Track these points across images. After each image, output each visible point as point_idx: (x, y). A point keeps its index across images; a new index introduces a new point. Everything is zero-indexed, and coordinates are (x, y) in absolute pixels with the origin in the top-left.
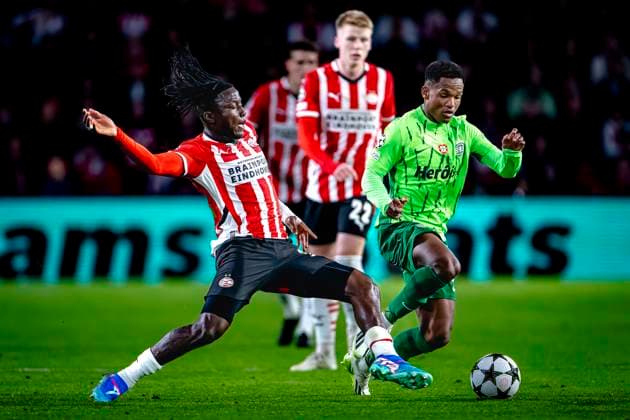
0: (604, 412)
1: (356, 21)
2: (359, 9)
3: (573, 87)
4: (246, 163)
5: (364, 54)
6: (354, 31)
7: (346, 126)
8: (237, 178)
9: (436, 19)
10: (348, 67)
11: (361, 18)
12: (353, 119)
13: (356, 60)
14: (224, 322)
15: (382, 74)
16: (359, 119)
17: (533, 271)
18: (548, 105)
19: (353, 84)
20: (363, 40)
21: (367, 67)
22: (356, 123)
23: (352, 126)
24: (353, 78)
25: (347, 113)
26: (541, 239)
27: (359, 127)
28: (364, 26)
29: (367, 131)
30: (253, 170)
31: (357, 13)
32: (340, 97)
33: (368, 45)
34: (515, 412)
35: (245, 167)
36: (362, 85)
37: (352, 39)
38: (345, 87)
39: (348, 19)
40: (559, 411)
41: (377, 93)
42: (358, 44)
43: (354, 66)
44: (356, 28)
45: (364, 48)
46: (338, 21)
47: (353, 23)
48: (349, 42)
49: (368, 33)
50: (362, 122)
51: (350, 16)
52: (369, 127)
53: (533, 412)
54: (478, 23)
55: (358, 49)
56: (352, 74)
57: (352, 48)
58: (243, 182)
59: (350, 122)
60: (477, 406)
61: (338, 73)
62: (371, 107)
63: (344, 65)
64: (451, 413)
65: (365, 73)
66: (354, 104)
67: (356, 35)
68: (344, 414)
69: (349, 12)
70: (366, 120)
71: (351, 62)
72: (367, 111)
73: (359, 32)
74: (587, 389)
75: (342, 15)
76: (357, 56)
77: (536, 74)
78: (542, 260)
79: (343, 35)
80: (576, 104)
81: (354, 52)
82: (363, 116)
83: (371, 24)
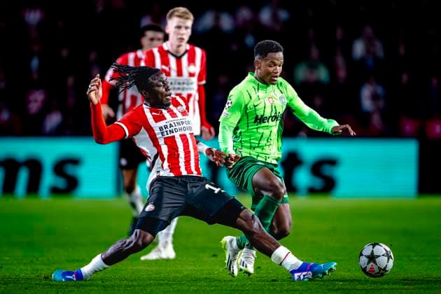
0: (361, 290)
1: (182, 15)
2: (183, 6)
3: (340, 61)
4: (172, 123)
5: (186, 38)
6: (179, 22)
7: (174, 89)
8: (165, 133)
9: (245, 13)
10: (175, 47)
11: (185, 13)
12: (179, 84)
13: (181, 42)
14: (149, 236)
15: (199, 52)
16: (184, 83)
17: (312, 191)
18: (323, 74)
19: (179, 59)
20: (187, 28)
21: (188, 47)
22: (181, 86)
23: (179, 89)
24: (179, 55)
25: (175, 80)
26: (318, 168)
27: (183, 89)
28: (187, 18)
29: (189, 92)
30: (177, 127)
31: (182, 9)
32: (170, 69)
33: (189, 31)
34: (298, 290)
35: (171, 126)
36: (185, 60)
37: (179, 27)
38: (173, 61)
39: (176, 13)
40: (329, 290)
41: (195, 65)
42: (183, 31)
43: (179, 46)
44: (182, 20)
45: (187, 34)
46: (168, 15)
47: (179, 16)
48: (177, 30)
49: (189, 23)
50: (185, 86)
51: (177, 11)
52: (190, 89)
53: (311, 289)
54: (275, 17)
55: (183, 34)
56: (177, 52)
57: (179, 34)
58: (170, 135)
59: (177, 86)
60: (272, 286)
61: (168, 52)
62: (192, 75)
63: (172, 45)
64: (254, 290)
65: (187, 51)
66: (180, 73)
67: (181, 24)
68: (179, 290)
69: (176, 8)
70: (188, 84)
71: (177, 43)
72: (189, 78)
73: (184, 23)
74: (349, 273)
75: (171, 11)
76: (182, 39)
77: (315, 53)
78: (318, 183)
79: (172, 25)
80: (342, 74)
81: (180, 36)
82: (186, 81)
83: (192, 17)
